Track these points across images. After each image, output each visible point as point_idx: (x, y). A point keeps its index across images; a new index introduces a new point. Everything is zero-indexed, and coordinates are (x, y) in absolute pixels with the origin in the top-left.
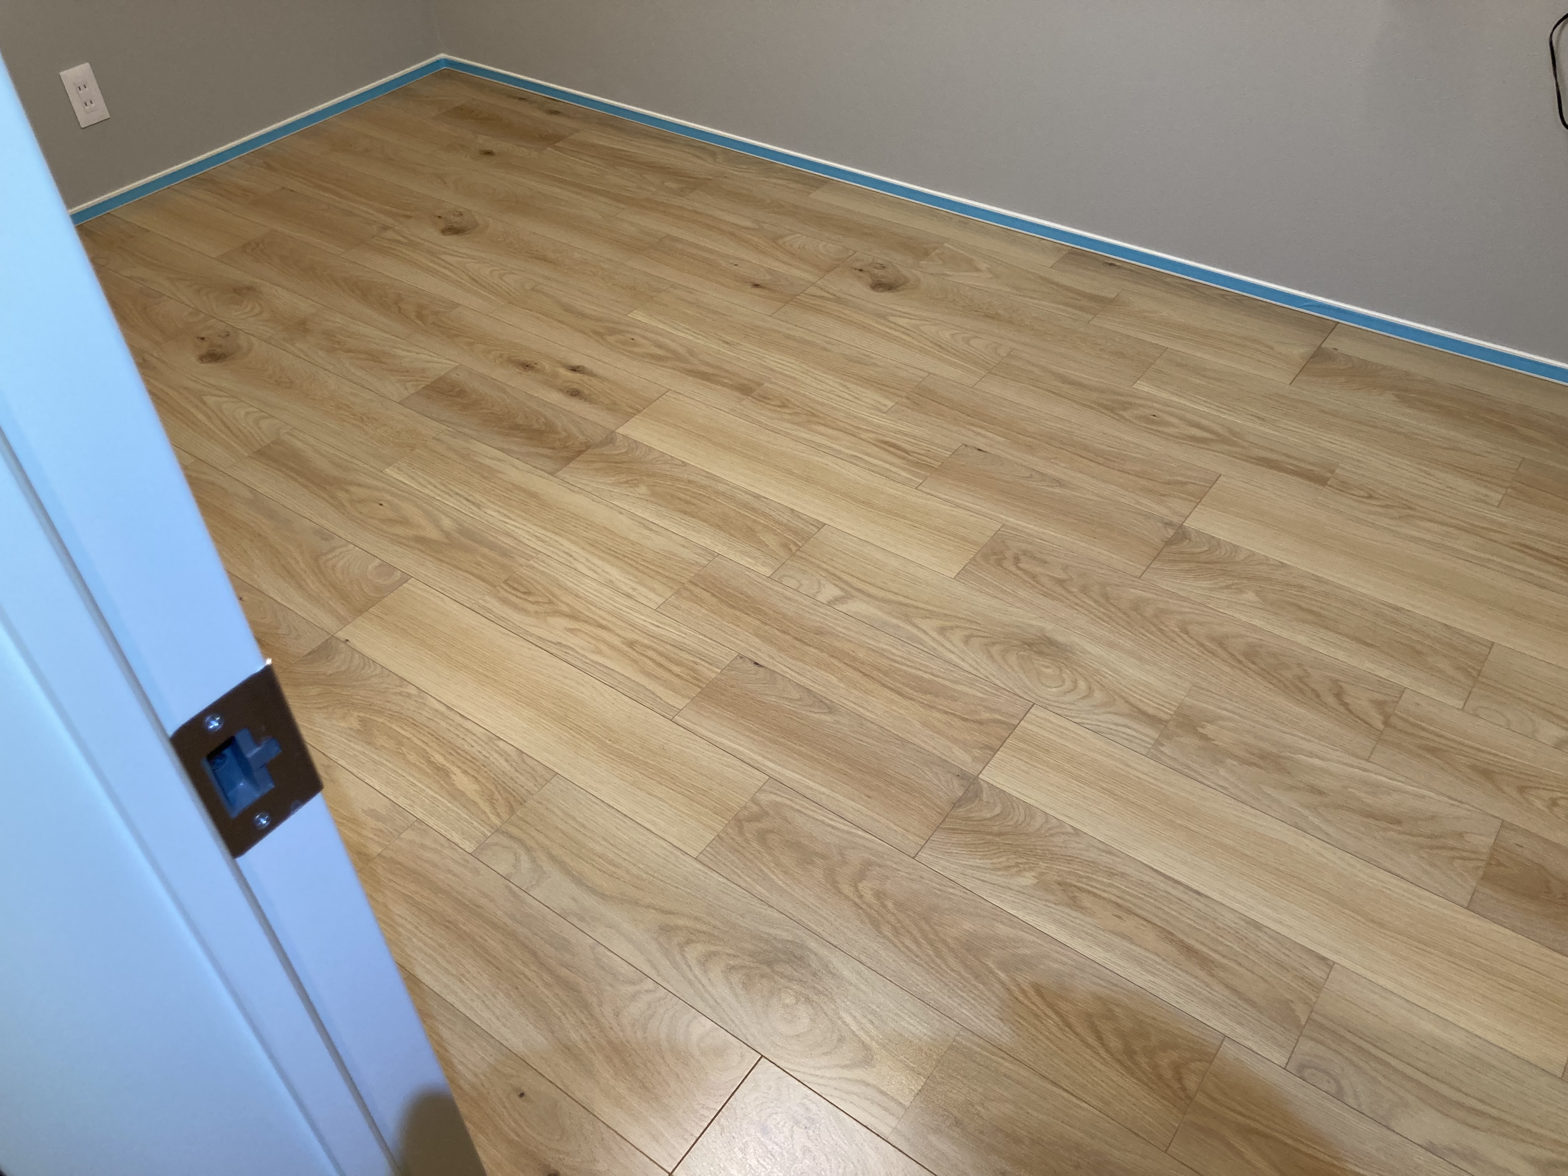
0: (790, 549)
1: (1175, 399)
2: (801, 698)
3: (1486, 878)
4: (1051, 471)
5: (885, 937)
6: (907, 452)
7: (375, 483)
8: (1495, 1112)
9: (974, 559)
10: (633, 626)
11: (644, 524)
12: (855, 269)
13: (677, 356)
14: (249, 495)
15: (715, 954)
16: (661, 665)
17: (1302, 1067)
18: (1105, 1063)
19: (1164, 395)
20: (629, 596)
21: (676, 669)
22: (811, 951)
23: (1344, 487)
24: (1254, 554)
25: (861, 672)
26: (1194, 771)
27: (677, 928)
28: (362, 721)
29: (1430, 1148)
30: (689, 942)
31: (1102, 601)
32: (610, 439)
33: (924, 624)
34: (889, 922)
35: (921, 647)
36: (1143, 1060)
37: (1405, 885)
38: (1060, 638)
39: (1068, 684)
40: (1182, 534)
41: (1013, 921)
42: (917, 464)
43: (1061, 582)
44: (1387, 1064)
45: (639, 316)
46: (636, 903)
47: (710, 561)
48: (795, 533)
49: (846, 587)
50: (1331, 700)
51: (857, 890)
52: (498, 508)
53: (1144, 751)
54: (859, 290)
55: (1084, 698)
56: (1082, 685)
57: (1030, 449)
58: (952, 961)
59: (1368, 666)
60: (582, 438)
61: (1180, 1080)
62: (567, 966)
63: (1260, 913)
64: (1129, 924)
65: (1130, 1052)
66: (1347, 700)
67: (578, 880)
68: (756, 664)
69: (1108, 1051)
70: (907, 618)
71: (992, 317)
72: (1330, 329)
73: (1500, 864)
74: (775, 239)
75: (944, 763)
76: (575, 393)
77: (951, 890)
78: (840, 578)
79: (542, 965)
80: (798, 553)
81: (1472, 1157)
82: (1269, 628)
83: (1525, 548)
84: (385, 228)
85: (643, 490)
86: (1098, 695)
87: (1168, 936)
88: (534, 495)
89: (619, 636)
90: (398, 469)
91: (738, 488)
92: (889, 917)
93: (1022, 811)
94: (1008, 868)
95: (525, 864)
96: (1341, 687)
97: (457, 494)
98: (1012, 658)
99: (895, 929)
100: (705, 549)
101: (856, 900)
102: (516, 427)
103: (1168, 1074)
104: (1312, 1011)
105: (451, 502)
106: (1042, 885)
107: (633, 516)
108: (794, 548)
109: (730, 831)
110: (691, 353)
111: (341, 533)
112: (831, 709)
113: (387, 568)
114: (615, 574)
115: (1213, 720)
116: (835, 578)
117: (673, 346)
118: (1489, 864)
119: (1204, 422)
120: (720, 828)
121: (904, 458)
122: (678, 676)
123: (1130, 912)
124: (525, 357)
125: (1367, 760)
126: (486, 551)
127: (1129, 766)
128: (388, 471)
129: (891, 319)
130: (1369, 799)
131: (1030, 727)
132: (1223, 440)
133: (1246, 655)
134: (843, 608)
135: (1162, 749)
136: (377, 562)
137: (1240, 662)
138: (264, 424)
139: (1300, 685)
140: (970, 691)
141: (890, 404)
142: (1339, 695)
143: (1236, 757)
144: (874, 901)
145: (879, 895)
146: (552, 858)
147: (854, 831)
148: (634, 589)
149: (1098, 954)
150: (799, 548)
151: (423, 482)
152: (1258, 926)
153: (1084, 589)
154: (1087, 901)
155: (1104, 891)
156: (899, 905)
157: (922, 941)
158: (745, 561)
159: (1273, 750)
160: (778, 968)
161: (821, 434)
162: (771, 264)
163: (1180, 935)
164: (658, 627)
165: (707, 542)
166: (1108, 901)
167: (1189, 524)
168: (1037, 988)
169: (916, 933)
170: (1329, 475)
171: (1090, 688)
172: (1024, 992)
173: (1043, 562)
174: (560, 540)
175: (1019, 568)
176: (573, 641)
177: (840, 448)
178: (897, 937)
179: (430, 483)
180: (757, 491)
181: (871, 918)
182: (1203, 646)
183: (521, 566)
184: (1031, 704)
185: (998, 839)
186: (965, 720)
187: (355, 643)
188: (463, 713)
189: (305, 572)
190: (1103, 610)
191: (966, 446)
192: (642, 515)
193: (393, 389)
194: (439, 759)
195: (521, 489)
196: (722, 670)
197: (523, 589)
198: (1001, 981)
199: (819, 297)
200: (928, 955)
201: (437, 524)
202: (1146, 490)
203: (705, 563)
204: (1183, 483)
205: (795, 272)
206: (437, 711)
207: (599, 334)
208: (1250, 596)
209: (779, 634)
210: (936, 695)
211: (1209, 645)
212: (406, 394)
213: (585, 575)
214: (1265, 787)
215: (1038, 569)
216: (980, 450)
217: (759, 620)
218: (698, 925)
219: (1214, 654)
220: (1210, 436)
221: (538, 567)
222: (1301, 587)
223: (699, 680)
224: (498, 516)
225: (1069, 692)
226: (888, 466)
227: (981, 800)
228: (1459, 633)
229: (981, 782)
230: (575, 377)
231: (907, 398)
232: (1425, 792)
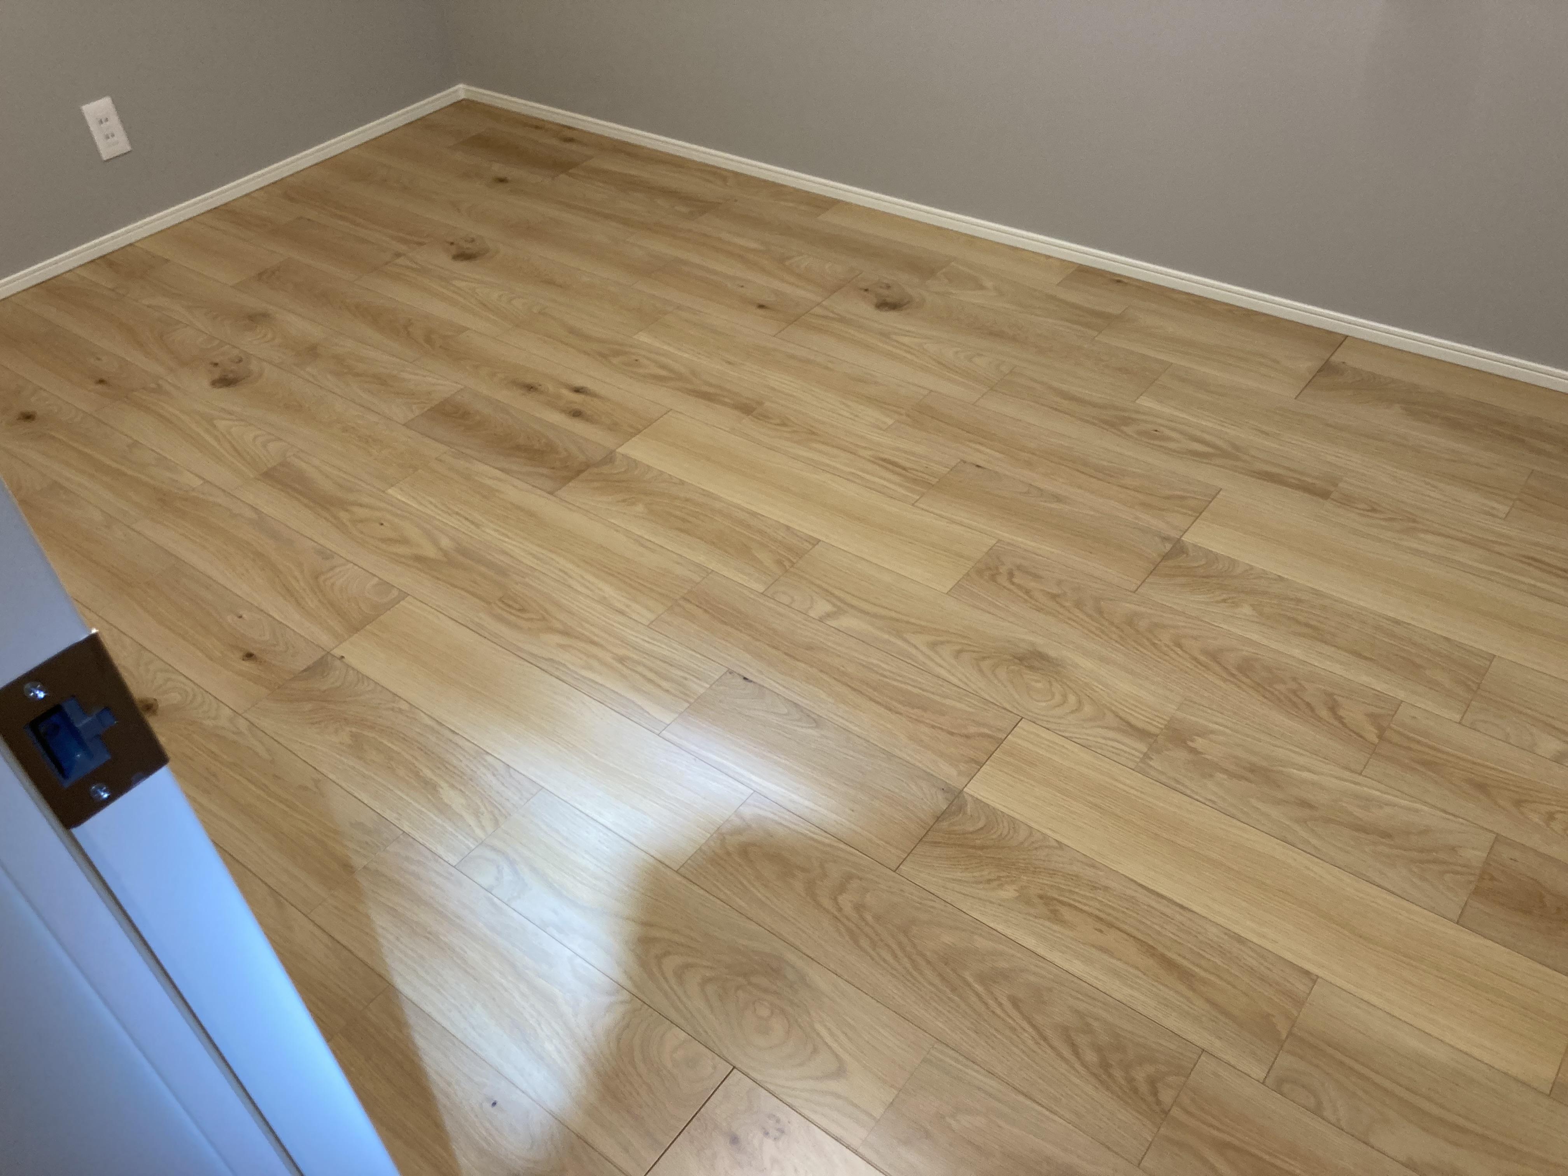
0: (785, 566)
1: (1177, 413)
2: (789, 713)
3: (1477, 892)
4: (1049, 487)
5: (863, 949)
6: (904, 469)
7: (378, 503)
9: (968, 574)
10: (624, 641)
11: (639, 541)
12: (861, 289)
13: (680, 377)
14: (253, 515)
15: (692, 966)
16: (650, 681)
17: (1280, 1081)
18: (1080, 1076)
19: (1167, 410)
20: (621, 612)
21: (666, 684)
22: (787, 962)
23: (1347, 501)
24: (1252, 568)
25: (849, 686)
26: (1183, 785)
27: (655, 938)
28: (353, 736)
30: (667, 954)
31: (1095, 615)
32: (609, 458)
33: (915, 639)
34: (867, 936)
35: (911, 662)
36: (1118, 1074)
37: (1393, 898)
38: (1052, 653)
39: (1058, 698)
40: (1178, 549)
41: (991, 933)
42: (915, 481)
43: (1054, 597)
44: (1368, 1080)
45: (644, 338)
47: (703, 578)
48: (790, 549)
49: (839, 603)
50: (1324, 713)
51: (837, 903)
52: (496, 527)
53: (1132, 765)
54: (864, 309)
55: (1072, 712)
56: (1072, 699)
57: (1028, 465)
58: (930, 975)
59: (1364, 679)
60: (582, 458)
61: (1155, 1093)
62: (543, 976)
63: (1246, 928)
64: (1110, 938)
65: (1105, 1065)
66: (1341, 713)
67: (560, 892)
68: (745, 679)
69: (1084, 1065)
70: (899, 634)
71: (995, 334)
72: (1339, 342)
73: (1492, 879)
74: (781, 261)
75: (928, 776)
76: (577, 414)
77: (931, 903)
78: (832, 594)
79: (520, 976)
80: (792, 570)
82: (1265, 641)
83: (1532, 561)
84: (398, 255)
85: (640, 508)
86: (1088, 709)
87: (1150, 950)
88: (531, 514)
89: (609, 651)
90: (401, 489)
91: (735, 505)
92: (867, 929)
93: (1006, 824)
94: (989, 881)
95: (508, 876)
96: (1334, 700)
97: (457, 513)
98: (1002, 673)
99: (874, 945)
100: (698, 565)
101: (836, 913)
102: (518, 448)
103: (1144, 1088)
104: (1293, 1026)
105: (453, 521)
106: (1024, 898)
107: (628, 533)
108: (787, 564)
109: (712, 843)
110: (694, 373)
111: (343, 553)
112: (818, 723)
113: (385, 586)
114: (609, 591)
115: (1204, 733)
116: (828, 594)
117: (676, 366)
118: (1481, 878)
119: (1209, 438)
120: (702, 841)
121: (901, 475)
122: (667, 691)
123: (1111, 925)
124: (529, 379)
125: (1360, 774)
126: (483, 569)
127: (1116, 780)
128: (390, 491)
129: (894, 337)
130: (1358, 812)
131: (1018, 741)
132: (1224, 454)
133: (1240, 669)
134: (834, 623)
135: (1151, 763)
136: (376, 580)
137: (1233, 675)
138: (272, 446)
139: (1295, 699)
140: (959, 705)
141: (890, 421)
142: (1333, 708)
143: (1225, 771)
144: (853, 914)
145: (859, 908)
146: (534, 870)
147: (836, 845)
148: (628, 606)
149: (1077, 967)
150: (793, 564)
151: (423, 501)
152: (1241, 940)
153: (1079, 605)
154: (1068, 915)
155: (1085, 905)
156: (878, 918)
157: (900, 953)
158: (739, 578)
159: (1264, 764)
160: (754, 980)
161: (820, 452)
162: (777, 285)
163: (1161, 949)
164: (649, 642)
165: (701, 559)
166: (1090, 914)
167: (1187, 538)
168: (1015, 1002)
169: (894, 946)
170: (1332, 489)
171: (1080, 702)
172: (1000, 1005)
173: (1037, 577)
174: (553, 556)
175: (1013, 583)
176: (565, 657)
177: (838, 466)
178: (874, 950)
179: (431, 503)
180: (754, 509)
181: (848, 930)
182: (1195, 659)
183: (517, 583)
184: (1020, 718)
185: (980, 853)
186: (952, 734)
187: (350, 659)
188: (453, 728)
189: (304, 590)
190: (1096, 625)
191: (965, 462)
192: (639, 533)
193: (399, 411)
194: (427, 773)
195: (519, 508)
196: (711, 685)
197: (517, 606)
198: (977, 995)
199: (825, 317)
200: (905, 968)
201: (436, 543)
202: (1145, 505)
203: (698, 579)
204: (1182, 498)
205: (801, 293)
206: (427, 726)
207: (604, 356)
208: (1246, 610)
209: (770, 649)
210: (925, 710)
211: (1202, 658)
212: (411, 416)
213: (580, 593)
214: (1254, 802)
215: (1032, 584)
216: (978, 466)
217: (750, 635)
218: (676, 938)
219: (1207, 667)
220: (1211, 450)
221: (533, 584)
222: (1299, 601)
223: (686, 695)
224: (495, 534)
225: (1058, 706)
226: (885, 483)
227: (965, 813)
228: (1459, 646)
229: (965, 795)
230: (578, 398)
231: (908, 416)
232: (1418, 806)
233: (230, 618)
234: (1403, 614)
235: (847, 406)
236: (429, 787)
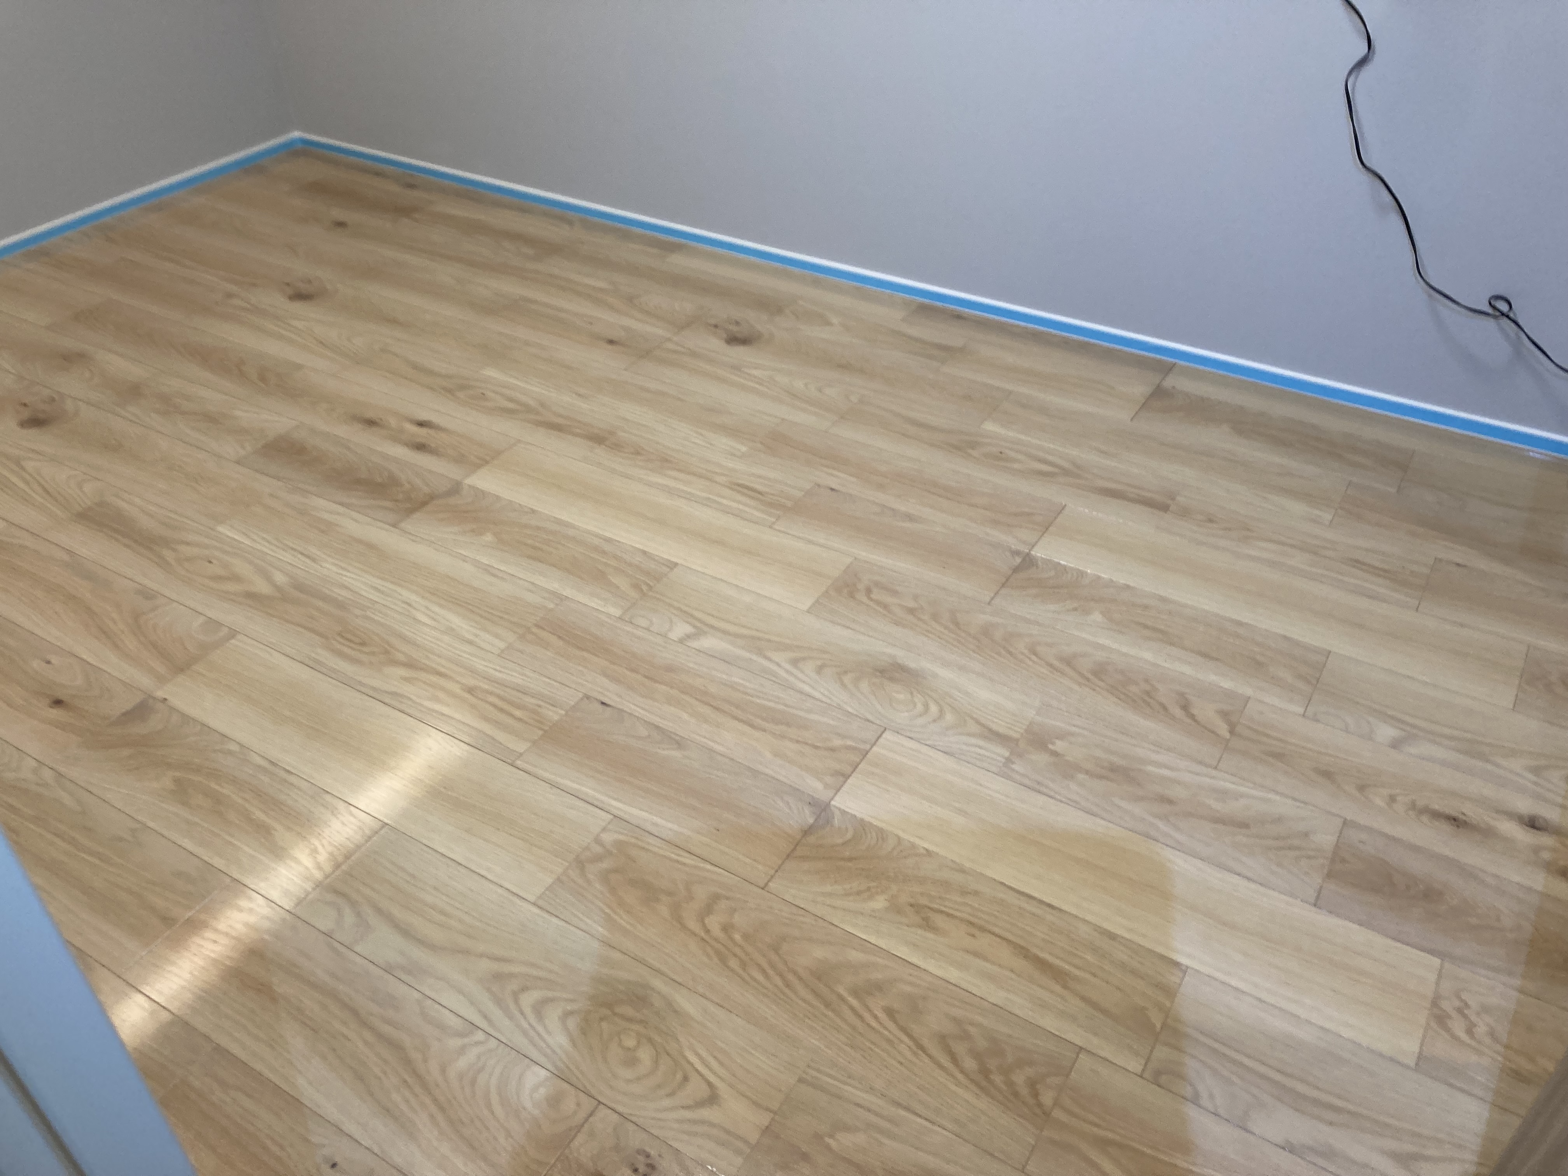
0: (642, 590)
1: (1023, 437)
2: (649, 735)
3: (1330, 875)
4: (902, 508)
5: (732, 970)
6: (760, 493)
7: (206, 541)
8: (1351, 1107)
9: (827, 592)
10: (473, 671)
11: (488, 570)
12: (710, 325)
13: (528, 409)
14: (66, 557)
15: (552, 1000)
16: (502, 710)
17: (1158, 1073)
18: (958, 1084)
19: (1011, 434)
20: (471, 643)
21: (518, 713)
22: (653, 989)
23: (1185, 513)
24: (1099, 578)
25: (712, 706)
26: (1047, 787)
27: (511, 975)
28: (177, 781)
29: (1289, 1148)
30: (524, 989)
31: (952, 626)
32: (455, 489)
33: (777, 656)
34: (735, 955)
35: (774, 679)
36: (998, 1079)
37: (1253, 886)
38: (912, 665)
39: (920, 707)
40: (1028, 561)
41: (864, 945)
42: (771, 505)
43: (911, 611)
44: (1241, 1064)
45: (491, 373)
46: (466, 952)
47: (557, 605)
48: (647, 573)
49: (699, 625)
50: (1178, 712)
51: (704, 925)
52: (336, 562)
53: (994, 769)
54: (715, 344)
55: (934, 721)
56: (934, 708)
57: (881, 487)
58: (803, 992)
59: (1212, 678)
60: (426, 490)
61: (1036, 1095)
62: (389, 1022)
63: (1116, 925)
64: (984, 942)
65: (985, 1072)
66: (1195, 712)
67: (405, 932)
68: (603, 703)
69: (962, 1072)
70: (760, 652)
71: (844, 367)
72: (1169, 369)
73: (1343, 861)
74: (630, 300)
75: (795, 791)
76: (421, 447)
77: (801, 919)
78: (692, 616)
79: (364, 1024)
80: (650, 593)
81: (1329, 1154)
82: (1115, 646)
83: (1357, 563)
84: (230, 295)
85: (489, 538)
86: (949, 717)
87: (1024, 952)
88: (370, 546)
89: (457, 682)
90: (231, 526)
91: (589, 532)
92: (737, 951)
93: (874, 834)
94: (859, 893)
95: (349, 918)
96: (1186, 699)
97: (292, 549)
98: (864, 685)
99: (743, 965)
100: (554, 593)
101: (703, 934)
102: (359, 482)
103: (1024, 1091)
104: (1167, 1017)
105: (287, 557)
106: (895, 908)
107: (477, 564)
108: (644, 588)
109: (570, 872)
110: (542, 405)
111: (167, 593)
112: (680, 743)
113: (213, 624)
114: (456, 621)
115: (1062, 736)
116: (687, 616)
117: (523, 398)
118: (1333, 861)
119: (1050, 458)
120: (560, 870)
121: (758, 499)
122: (520, 720)
123: (982, 929)
124: (370, 414)
125: (1216, 768)
126: (320, 604)
127: (981, 785)
128: (220, 529)
129: (746, 370)
130: (1217, 806)
131: (883, 751)
132: (1066, 472)
133: (1095, 673)
134: (695, 644)
135: (1013, 766)
136: (201, 619)
137: (1088, 680)
138: (88, 488)
139: (1146, 698)
140: (825, 720)
141: (744, 449)
142: (1185, 707)
143: (1087, 772)
144: (721, 935)
145: (726, 928)
146: (379, 911)
147: (702, 865)
148: (476, 636)
149: (953, 974)
150: (650, 588)
151: (255, 537)
152: (1113, 937)
153: (935, 617)
154: (939, 921)
155: (957, 910)
156: (746, 937)
157: (771, 972)
158: (594, 603)
159: (1123, 763)
160: (619, 1010)
161: (675, 479)
162: (627, 322)
163: (1035, 951)
164: (500, 672)
165: (555, 586)
166: (962, 920)
167: (1039, 553)
168: (890, 1012)
169: (765, 965)
170: (1169, 502)
171: (941, 711)
172: (876, 1017)
173: (895, 593)
174: (399, 589)
175: (871, 600)
176: (408, 689)
177: (693, 491)
178: (744, 970)
179: (263, 539)
180: (608, 534)
181: (718, 953)
182: (1051, 665)
183: (357, 617)
184: (883, 729)
185: (850, 864)
186: (816, 747)
187: (176, 702)
188: (287, 768)
189: (123, 632)
190: (954, 636)
191: (819, 486)
192: (487, 562)
193: (230, 448)
194: (259, 815)
195: (360, 541)
196: (567, 712)
197: (357, 640)
198: (852, 1009)
199: (675, 352)
200: (776, 986)
201: (269, 579)
202: (995, 523)
203: (551, 606)
204: (1029, 514)
205: (649, 329)
206: (259, 766)
207: (449, 391)
208: (1097, 617)
209: (628, 673)
210: (788, 725)
211: (1056, 663)
212: (242, 453)
213: (425, 624)
214: (1117, 800)
215: (889, 599)
216: (832, 489)
217: (606, 660)
218: (534, 972)
219: (1063, 673)
220: (1056, 470)
221: (376, 618)
222: (1146, 607)
223: (542, 723)
224: (334, 569)
225: (921, 715)
226: (741, 507)
227: (832, 826)
228: (1298, 644)
229: (832, 808)
230: (423, 431)
231: (762, 443)
232: (1271, 796)
233: (36, 664)
234: (1246, 617)
235: (702, 435)
236: (263, 831)
